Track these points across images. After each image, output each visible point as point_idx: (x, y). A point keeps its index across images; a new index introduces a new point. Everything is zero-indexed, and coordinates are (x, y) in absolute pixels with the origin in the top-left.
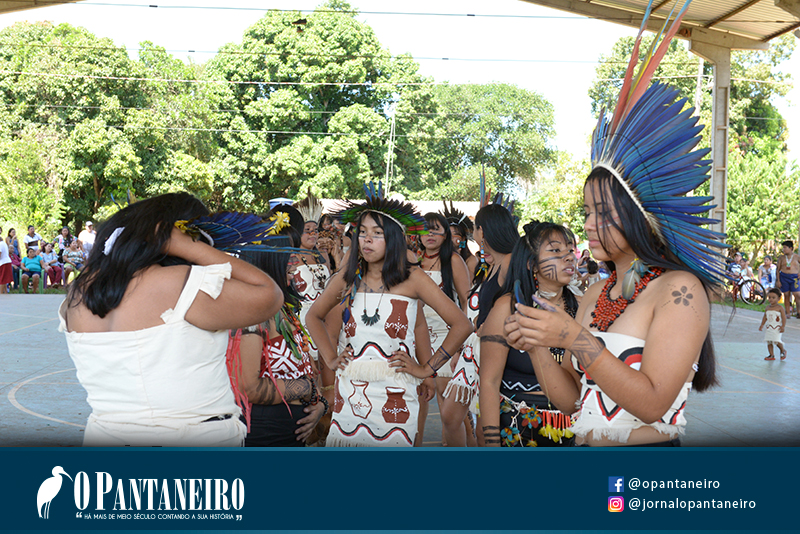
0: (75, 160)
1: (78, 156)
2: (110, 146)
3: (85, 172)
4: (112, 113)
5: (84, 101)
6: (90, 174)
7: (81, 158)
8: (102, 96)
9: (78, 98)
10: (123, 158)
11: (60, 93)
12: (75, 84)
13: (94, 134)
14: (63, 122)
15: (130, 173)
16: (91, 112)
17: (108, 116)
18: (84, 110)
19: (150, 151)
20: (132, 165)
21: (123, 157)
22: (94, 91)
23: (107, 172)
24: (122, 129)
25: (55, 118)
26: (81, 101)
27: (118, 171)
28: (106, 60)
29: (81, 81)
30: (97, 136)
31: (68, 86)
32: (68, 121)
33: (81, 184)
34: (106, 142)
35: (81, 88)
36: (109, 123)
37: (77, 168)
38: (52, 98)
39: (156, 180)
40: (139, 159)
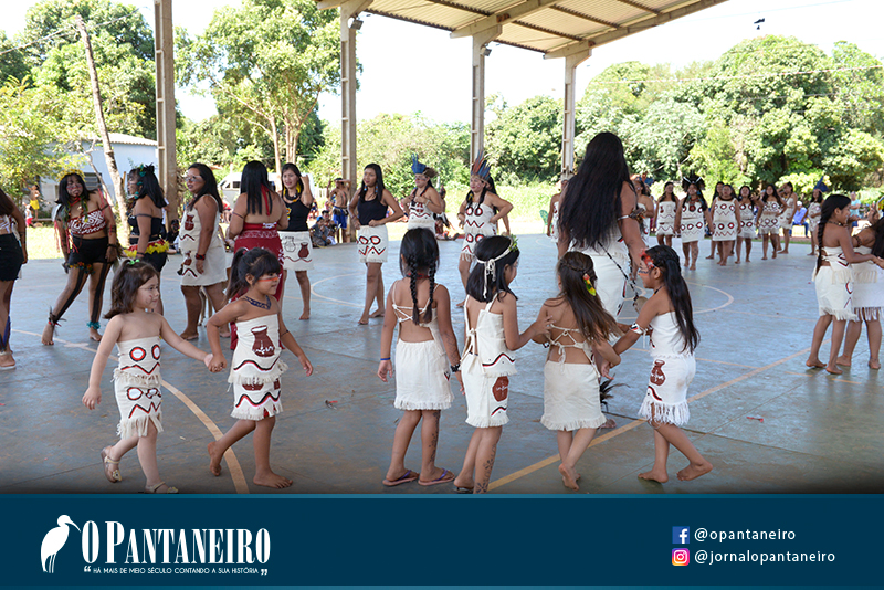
0: (763, 142)
1: (765, 138)
2: (790, 129)
3: (770, 150)
4: (796, 102)
5: (773, 95)
6: (774, 151)
7: (768, 140)
8: (789, 89)
9: (769, 93)
10: (800, 138)
11: (756, 90)
12: (767, 82)
13: (777, 120)
14: (758, 113)
15: (805, 149)
16: (779, 103)
17: (793, 105)
18: (774, 101)
19: (827, 132)
20: (808, 142)
21: (802, 136)
22: (782, 86)
23: (786, 150)
24: (803, 114)
25: (753, 110)
26: (770, 96)
27: (795, 148)
28: (795, 60)
29: (771, 80)
30: (780, 122)
31: (761, 85)
32: (761, 111)
33: (766, 159)
34: (788, 125)
35: (771, 85)
36: (793, 110)
37: (764, 147)
38: (750, 94)
39: (830, 154)
40: (815, 138)
